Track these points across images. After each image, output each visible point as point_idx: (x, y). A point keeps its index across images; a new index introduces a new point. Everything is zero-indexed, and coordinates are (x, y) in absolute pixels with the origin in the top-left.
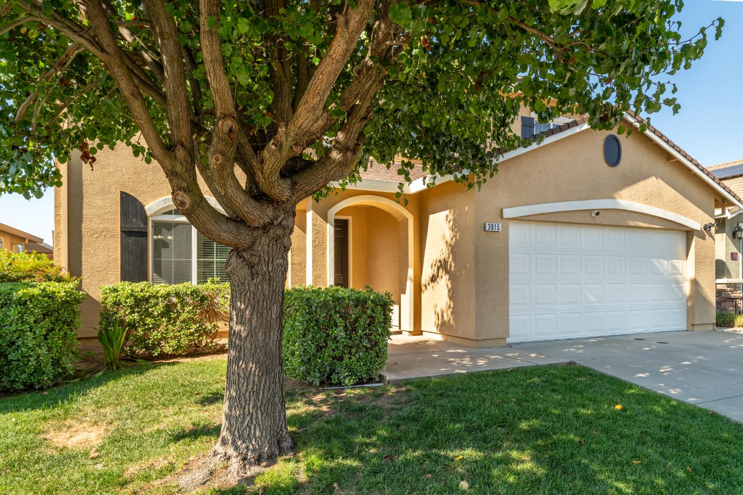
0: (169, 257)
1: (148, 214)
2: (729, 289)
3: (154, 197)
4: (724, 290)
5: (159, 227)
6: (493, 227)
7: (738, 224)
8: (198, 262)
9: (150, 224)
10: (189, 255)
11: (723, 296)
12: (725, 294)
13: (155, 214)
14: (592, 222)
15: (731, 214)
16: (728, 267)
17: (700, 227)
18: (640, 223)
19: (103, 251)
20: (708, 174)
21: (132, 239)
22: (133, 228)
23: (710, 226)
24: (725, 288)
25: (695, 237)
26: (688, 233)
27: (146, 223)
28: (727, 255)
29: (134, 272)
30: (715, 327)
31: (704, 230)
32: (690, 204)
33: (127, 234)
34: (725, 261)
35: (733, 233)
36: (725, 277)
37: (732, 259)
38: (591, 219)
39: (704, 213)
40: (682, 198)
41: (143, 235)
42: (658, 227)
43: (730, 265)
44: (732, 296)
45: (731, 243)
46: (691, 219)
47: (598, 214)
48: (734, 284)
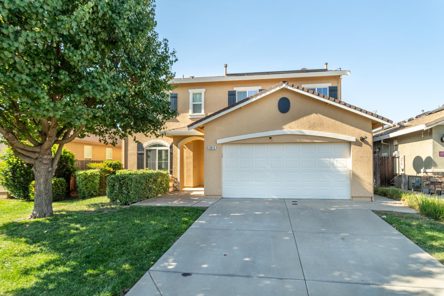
0: (150, 161)
1: (144, 147)
2: (436, 176)
3: (146, 142)
4: (431, 177)
5: (147, 151)
6: (212, 148)
8: (158, 162)
9: (145, 151)
10: (155, 160)
11: (431, 180)
12: (432, 179)
13: (146, 147)
15: (427, 127)
16: (435, 161)
17: (356, 139)
18: (305, 140)
19: (133, 160)
20: (355, 108)
21: (140, 156)
22: (140, 152)
23: (363, 139)
24: (432, 175)
25: (352, 145)
26: (350, 143)
27: (143, 150)
28: (434, 153)
29: (140, 166)
30: (373, 200)
31: (360, 141)
32: (348, 126)
33: (139, 154)
34: (432, 158)
35: (440, 138)
36: (433, 168)
37: (440, 155)
38: (269, 141)
39: (361, 130)
40: (340, 123)
41: (143, 154)
42: (320, 141)
43: (438, 160)
44: (440, 181)
45: (440, 145)
46: (349, 135)
47: (270, 138)
48: (442, 172)
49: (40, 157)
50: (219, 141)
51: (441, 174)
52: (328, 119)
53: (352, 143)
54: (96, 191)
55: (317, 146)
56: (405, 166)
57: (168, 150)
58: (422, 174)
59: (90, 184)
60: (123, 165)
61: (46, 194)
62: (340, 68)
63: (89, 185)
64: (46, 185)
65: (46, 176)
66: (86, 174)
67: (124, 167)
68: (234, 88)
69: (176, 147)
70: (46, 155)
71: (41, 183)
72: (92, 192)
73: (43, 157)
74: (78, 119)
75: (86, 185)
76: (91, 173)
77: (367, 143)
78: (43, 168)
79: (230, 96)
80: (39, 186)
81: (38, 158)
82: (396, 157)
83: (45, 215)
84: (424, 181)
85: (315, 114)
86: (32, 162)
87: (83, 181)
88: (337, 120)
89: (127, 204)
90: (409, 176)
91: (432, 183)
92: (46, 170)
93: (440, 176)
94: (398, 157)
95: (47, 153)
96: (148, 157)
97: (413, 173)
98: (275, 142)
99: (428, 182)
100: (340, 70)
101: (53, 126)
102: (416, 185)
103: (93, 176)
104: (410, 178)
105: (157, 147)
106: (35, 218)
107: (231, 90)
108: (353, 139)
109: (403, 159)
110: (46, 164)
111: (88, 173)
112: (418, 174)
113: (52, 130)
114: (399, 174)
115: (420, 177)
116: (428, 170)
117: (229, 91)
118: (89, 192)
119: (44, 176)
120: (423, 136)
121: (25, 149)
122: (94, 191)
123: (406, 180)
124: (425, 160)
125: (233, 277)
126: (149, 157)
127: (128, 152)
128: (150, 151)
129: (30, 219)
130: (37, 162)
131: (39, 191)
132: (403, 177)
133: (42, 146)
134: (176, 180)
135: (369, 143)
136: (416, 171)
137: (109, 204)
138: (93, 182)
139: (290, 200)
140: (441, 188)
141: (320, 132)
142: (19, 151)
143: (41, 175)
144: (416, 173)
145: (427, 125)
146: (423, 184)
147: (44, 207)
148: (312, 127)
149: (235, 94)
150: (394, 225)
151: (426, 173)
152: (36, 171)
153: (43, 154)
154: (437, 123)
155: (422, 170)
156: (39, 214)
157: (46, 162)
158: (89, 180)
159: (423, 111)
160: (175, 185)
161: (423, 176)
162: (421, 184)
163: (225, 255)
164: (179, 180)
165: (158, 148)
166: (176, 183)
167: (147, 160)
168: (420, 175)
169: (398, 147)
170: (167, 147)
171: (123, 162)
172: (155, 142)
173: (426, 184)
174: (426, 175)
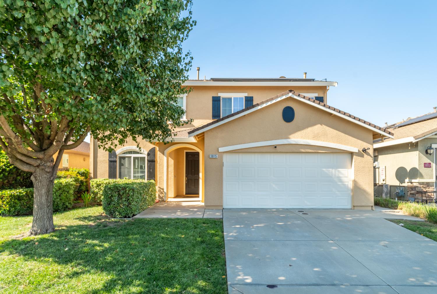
0: (124, 170)
1: (117, 154)
2: (421, 186)
3: (119, 148)
4: (417, 187)
5: (121, 158)
6: (213, 156)
7: (431, 145)
8: (134, 171)
9: (118, 158)
10: (130, 168)
11: (417, 190)
12: (418, 189)
13: (119, 154)
14: (274, 151)
15: (416, 139)
16: (421, 172)
17: (359, 150)
18: (309, 150)
19: (104, 168)
20: (359, 120)
21: (112, 163)
22: (112, 159)
23: (365, 150)
24: (418, 185)
25: (354, 156)
26: (352, 154)
27: (116, 157)
28: (420, 164)
29: (112, 175)
30: (374, 208)
31: (362, 152)
32: (350, 138)
33: (110, 161)
34: (418, 169)
35: (425, 150)
36: (418, 178)
37: (425, 167)
38: (274, 150)
39: (362, 142)
40: (343, 134)
41: (116, 161)
42: (324, 152)
43: (423, 171)
44: (425, 190)
45: (425, 157)
46: (351, 146)
47: (275, 147)
48: (427, 183)
49: (43, 164)
50: (221, 150)
51: (425, 184)
52: (331, 129)
53: (354, 154)
54: (70, 203)
55: (319, 156)
56: (386, 176)
57: (145, 158)
58: (405, 184)
59: (65, 195)
60: (91, 173)
61: (48, 207)
62: (326, 79)
63: (63, 196)
64: (48, 196)
65: (48, 186)
66: (61, 183)
67: (93, 176)
68: (219, 93)
69: (161, 154)
70: (50, 162)
71: (43, 194)
72: (67, 204)
73: (45, 164)
74: (115, 123)
75: (60, 196)
76: (66, 183)
77: (368, 154)
78: (45, 177)
79: (214, 102)
80: (40, 197)
81: (39, 165)
82: (376, 167)
83: (47, 230)
84: (408, 190)
85: (319, 125)
86: (32, 170)
87: (57, 191)
88: (340, 132)
89: (127, 217)
90: (391, 186)
91: (418, 192)
92: (48, 179)
93: (425, 186)
94: (378, 168)
95: (50, 160)
96: (121, 165)
97: (397, 183)
98: (279, 151)
99: (413, 192)
100: (325, 80)
101: (62, 129)
102: (400, 194)
103: (68, 185)
104: (391, 187)
105: (132, 154)
106: (36, 234)
107: (215, 95)
108: (355, 150)
109: (384, 170)
110: (48, 172)
111: (62, 183)
112: (402, 184)
113: (61, 133)
114: (379, 184)
115: (404, 187)
116: (413, 181)
117: (213, 97)
118: (63, 204)
119: (47, 186)
120: (410, 148)
121: (29, 154)
122: (69, 203)
123: (387, 189)
124: (409, 171)
125: (319, 287)
126: (123, 165)
127: (98, 159)
128: (124, 158)
129: (30, 236)
130: (38, 170)
131: (40, 203)
132: (384, 187)
133: (46, 151)
134: (162, 191)
135: (371, 154)
136: (399, 181)
137: (106, 217)
138: (68, 192)
139: (296, 210)
140: (426, 197)
141: (323, 142)
142: (19, 157)
143: (43, 185)
144: (399, 183)
145: (415, 138)
146: (408, 193)
147: (45, 222)
148: (316, 137)
149: (220, 99)
150: (417, 231)
151: (411, 183)
152: (36, 180)
153: (46, 161)
154: (424, 136)
155: (407, 180)
156: (41, 230)
157: (48, 170)
158: (64, 191)
159: (386, 123)
160: (161, 196)
161: (408, 186)
162: (404, 193)
163: (290, 266)
164: (165, 190)
165: (133, 156)
166: (163, 193)
167: (120, 169)
168: (403, 185)
169: (378, 158)
170: (144, 154)
171: (91, 171)
172: (131, 148)
173: (410, 194)
174: (412, 185)
